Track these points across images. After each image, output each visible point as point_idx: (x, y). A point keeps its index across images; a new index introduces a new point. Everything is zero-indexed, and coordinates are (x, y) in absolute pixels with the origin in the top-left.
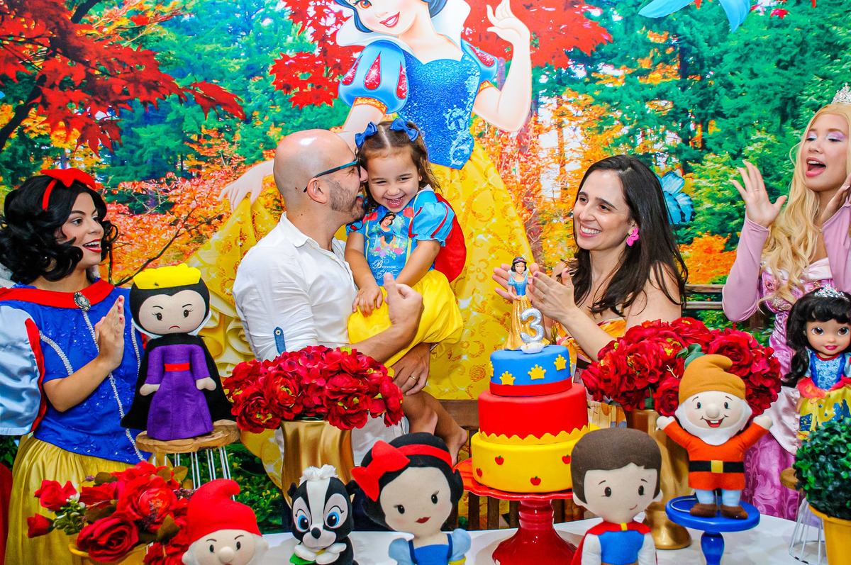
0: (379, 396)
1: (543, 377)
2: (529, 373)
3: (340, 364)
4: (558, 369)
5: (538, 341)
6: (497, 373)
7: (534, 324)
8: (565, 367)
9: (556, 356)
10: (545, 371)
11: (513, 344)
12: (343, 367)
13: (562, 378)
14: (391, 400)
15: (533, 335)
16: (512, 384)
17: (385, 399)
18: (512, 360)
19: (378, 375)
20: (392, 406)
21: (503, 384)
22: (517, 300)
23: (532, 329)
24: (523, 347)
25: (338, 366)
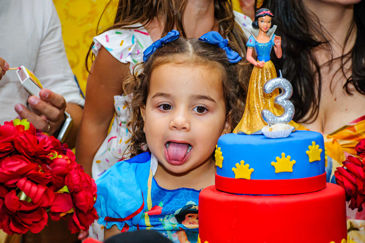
0: (65, 189)
1: (291, 170)
2: (273, 163)
3: (12, 142)
4: (311, 160)
5: (285, 122)
6: (229, 162)
7: (282, 99)
8: (319, 159)
9: (309, 142)
10: (294, 162)
11: (250, 126)
12: (17, 147)
13: (314, 173)
14: (81, 195)
15: (278, 115)
16: (248, 177)
17: (73, 194)
18: (249, 146)
19: (64, 161)
20: (82, 204)
21: (237, 177)
22: (258, 67)
23: (277, 106)
24: (265, 130)
25: (9, 144)
